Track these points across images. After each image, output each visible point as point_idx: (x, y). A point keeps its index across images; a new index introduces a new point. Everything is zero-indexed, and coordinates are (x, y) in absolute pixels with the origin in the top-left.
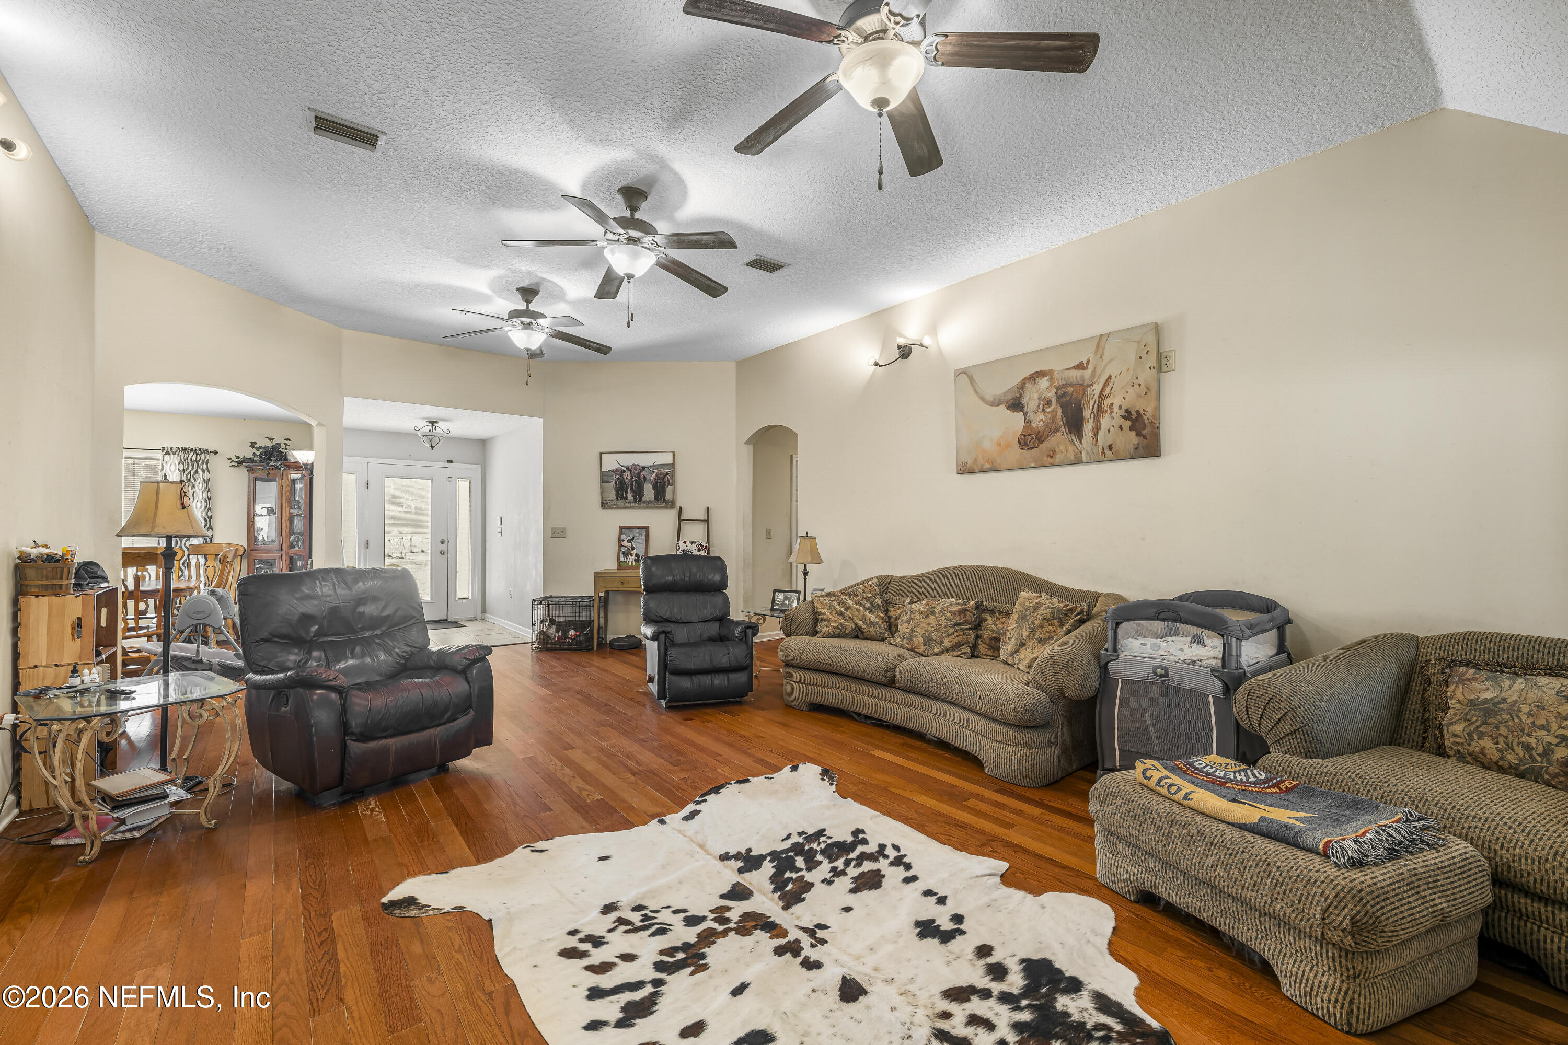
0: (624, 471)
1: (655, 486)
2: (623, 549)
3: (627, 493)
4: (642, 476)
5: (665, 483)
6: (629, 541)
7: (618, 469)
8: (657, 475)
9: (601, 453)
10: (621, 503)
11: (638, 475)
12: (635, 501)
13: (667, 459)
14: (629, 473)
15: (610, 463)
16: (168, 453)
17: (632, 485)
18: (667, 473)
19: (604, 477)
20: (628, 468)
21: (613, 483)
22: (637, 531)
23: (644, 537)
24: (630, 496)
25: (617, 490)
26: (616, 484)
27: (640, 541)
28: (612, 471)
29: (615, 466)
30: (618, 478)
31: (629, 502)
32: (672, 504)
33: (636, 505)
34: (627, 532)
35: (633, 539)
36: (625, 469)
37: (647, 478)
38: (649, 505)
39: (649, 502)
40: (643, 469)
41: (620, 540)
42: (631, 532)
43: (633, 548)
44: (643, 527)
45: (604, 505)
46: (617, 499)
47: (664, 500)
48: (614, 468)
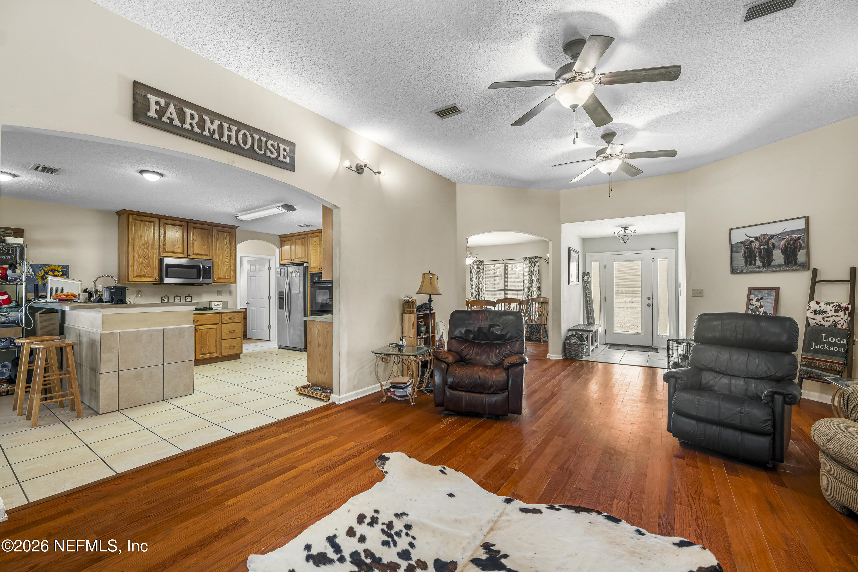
0: (753, 242)
1: (785, 251)
2: (751, 307)
3: (755, 260)
4: (770, 244)
5: (796, 248)
6: (758, 300)
7: (746, 241)
8: (787, 241)
9: (730, 230)
10: (749, 268)
11: (767, 243)
12: (764, 266)
13: (801, 225)
14: (757, 242)
15: (739, 237)
16: (525, 260)
17: (760, 252)
18: (799, 238)
19: (733, 249)
20: (756, 239)
21: (742, 252)
22: (766, 291)
23: (773, 297)
24: (758, 262)
25: (746, 258)
26: (745, 253)
27: (769, 300)
28: (741, 243)
29: (743, 238)
30: (747, 248)
31: (758, 267)
32: (805, 266)
33: (765, 269)
34: (756, 292)
35: (761, 298)
36: (753, 239)
37: (776, 244)
38: (778, 269)
39: (779, 266)
40: (772, 237)
41: (749, 300)
42: (760, 292)
43: (761, 307)
44: (772, 289)
45: (733, 271)
46: (746, 265)
47: (796, 263)
48: (743, 240)
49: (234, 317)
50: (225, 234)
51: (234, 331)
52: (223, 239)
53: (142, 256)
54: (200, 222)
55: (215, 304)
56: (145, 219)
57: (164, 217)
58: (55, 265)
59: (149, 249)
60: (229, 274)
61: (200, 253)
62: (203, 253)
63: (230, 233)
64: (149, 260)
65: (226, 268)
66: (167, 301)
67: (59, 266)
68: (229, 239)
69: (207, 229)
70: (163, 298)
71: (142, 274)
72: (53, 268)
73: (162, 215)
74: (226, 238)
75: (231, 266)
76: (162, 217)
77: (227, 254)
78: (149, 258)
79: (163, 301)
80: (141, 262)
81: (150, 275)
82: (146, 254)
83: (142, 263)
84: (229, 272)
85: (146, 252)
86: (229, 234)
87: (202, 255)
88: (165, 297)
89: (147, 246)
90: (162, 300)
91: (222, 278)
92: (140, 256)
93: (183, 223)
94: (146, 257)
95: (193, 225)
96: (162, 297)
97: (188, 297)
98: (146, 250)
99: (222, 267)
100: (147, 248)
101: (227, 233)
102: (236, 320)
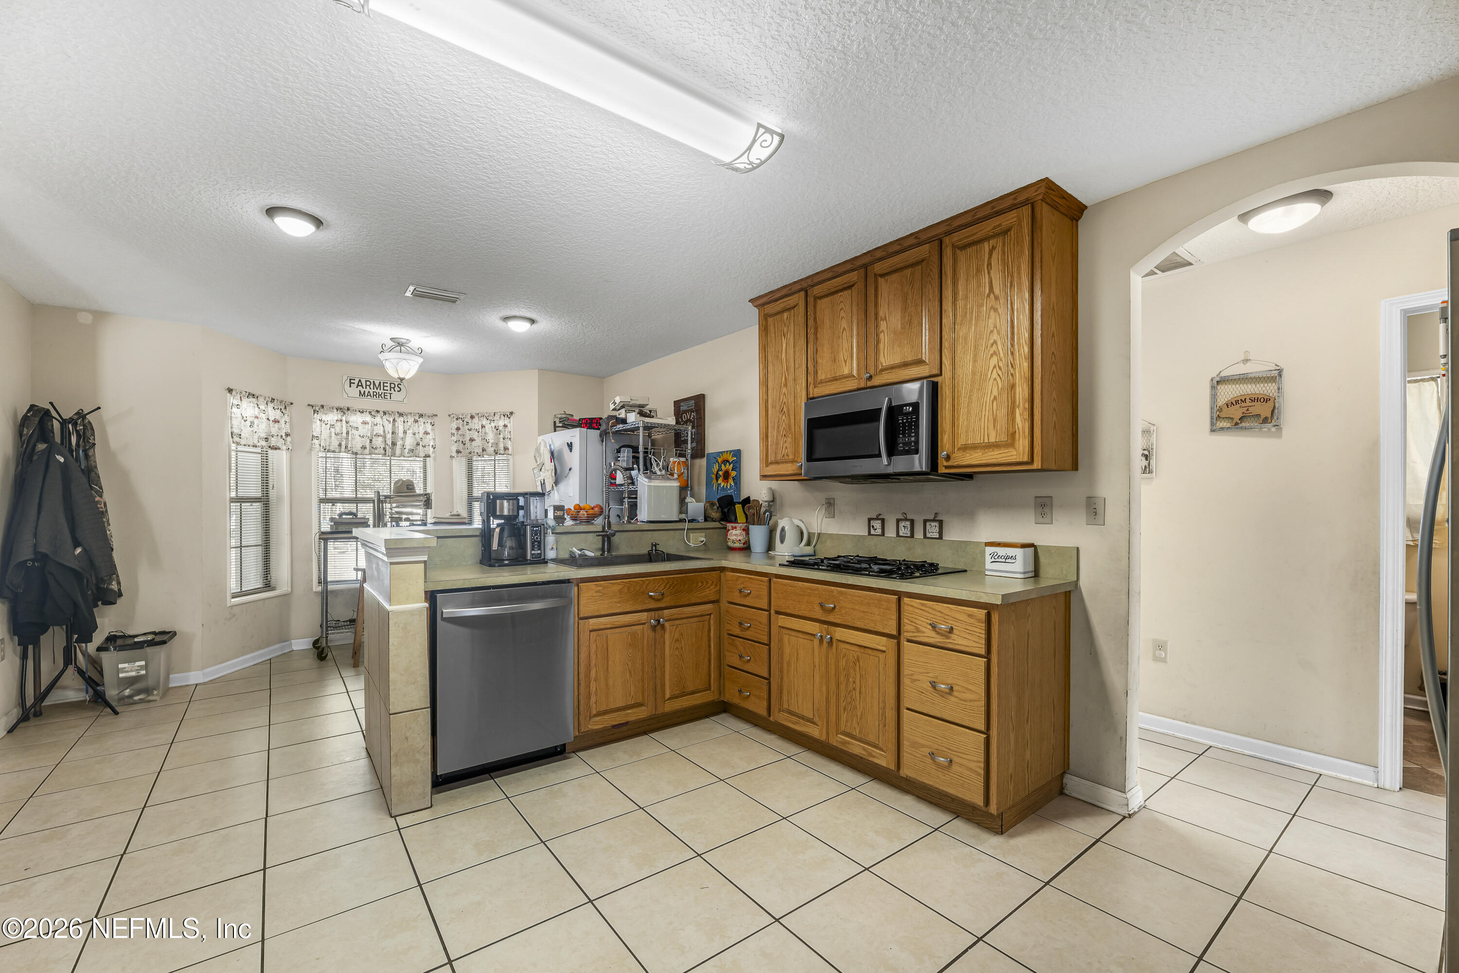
49: (951, 623)
50: (986, 246)
51: (951, 689)
52: (979, 271)
53: (778, 408)
54: (896, 248)
55: (993, 555)
56: (782, 305)
57: (816, 280)
58: (727, 452)
59: (789, 385)
60: (1002, 422)
61: (897, 360)
62: (909, 359)
63: (1006, 232)
64: (789, 415)
65: (988, 399)
66: (879, 531)
67: (731, 451)
68: (1003, 260)
69: (923, 261)
70: (873, 523)
71: (779, 457)
72: (725, 456)
73: (807, 278)
74: (989, 265)
75: (1013, 387)
76: (810, 282)
77: (995, 336)
78: (788, 411)
79: (873, 532)
80: (776, 425)
81: (791, 457)
82: (785, 400)
83: (778, 427)
84: (1002, 413)
85: (785, 394)
86: (1000, 240)
87: (905, 365)
88: (877, 519)
89: (785, 375)
90: (870, 526)
91: (974, 447)
92: (775, 407)
93: (853, 276)
94: (785, 409)
95: (879, 268)
96: (870, 520)
97: (934, 520)
98: (784, 390)
99: (974, 398)
100: (786, 385)
101: (992, 242)
102: (958, 640)
